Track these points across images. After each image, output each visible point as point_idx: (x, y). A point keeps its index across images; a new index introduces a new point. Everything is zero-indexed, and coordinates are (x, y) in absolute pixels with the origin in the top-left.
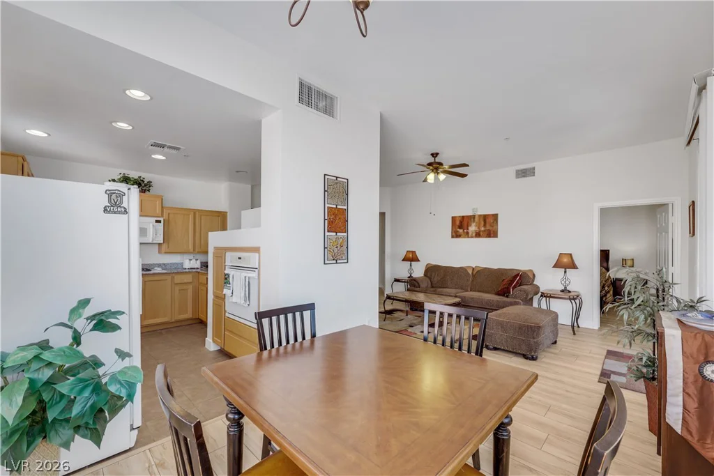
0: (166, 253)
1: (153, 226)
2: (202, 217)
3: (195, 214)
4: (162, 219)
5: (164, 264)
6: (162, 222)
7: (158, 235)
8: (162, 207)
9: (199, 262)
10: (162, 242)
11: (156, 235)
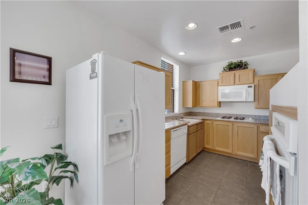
0: (257, 108)
1: (246, 90)
4: (253, 85)
6: (253, 87)
7: (250, 96)
8: (254, 76)
10: (253, 101)
11: (248, 96)
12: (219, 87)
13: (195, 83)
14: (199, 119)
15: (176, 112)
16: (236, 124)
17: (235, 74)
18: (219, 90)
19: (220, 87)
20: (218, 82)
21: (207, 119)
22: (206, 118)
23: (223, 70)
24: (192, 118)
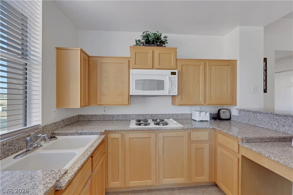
0: (179, 105)
1: (170, 78)
2: (212, 67)
3: (205, 64)
4: (176, 71)
5: (176, 115)
6: (177, 73)
7: (173, 87)
8: (176, 59)
9: (208, 115)
10: (176, 94)
11: (172, 87)
12: (131, 70)
13: (86, 58)
14: (97, 134)
15: (34, 124)
16: (161, 134)
17: (153, 52)
18: (131, 76)
19: (133, 70)
20: (129, 61)
21: (112, 131)
22: (110, 129)
23: (135, 44)
24: (80, 131)
